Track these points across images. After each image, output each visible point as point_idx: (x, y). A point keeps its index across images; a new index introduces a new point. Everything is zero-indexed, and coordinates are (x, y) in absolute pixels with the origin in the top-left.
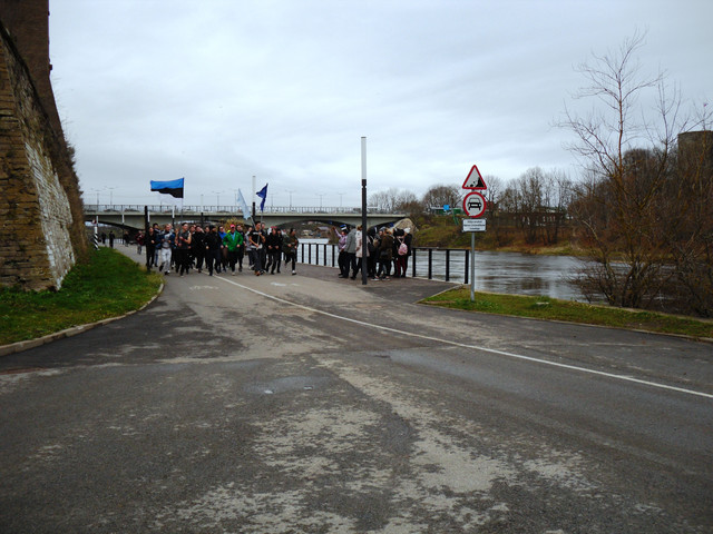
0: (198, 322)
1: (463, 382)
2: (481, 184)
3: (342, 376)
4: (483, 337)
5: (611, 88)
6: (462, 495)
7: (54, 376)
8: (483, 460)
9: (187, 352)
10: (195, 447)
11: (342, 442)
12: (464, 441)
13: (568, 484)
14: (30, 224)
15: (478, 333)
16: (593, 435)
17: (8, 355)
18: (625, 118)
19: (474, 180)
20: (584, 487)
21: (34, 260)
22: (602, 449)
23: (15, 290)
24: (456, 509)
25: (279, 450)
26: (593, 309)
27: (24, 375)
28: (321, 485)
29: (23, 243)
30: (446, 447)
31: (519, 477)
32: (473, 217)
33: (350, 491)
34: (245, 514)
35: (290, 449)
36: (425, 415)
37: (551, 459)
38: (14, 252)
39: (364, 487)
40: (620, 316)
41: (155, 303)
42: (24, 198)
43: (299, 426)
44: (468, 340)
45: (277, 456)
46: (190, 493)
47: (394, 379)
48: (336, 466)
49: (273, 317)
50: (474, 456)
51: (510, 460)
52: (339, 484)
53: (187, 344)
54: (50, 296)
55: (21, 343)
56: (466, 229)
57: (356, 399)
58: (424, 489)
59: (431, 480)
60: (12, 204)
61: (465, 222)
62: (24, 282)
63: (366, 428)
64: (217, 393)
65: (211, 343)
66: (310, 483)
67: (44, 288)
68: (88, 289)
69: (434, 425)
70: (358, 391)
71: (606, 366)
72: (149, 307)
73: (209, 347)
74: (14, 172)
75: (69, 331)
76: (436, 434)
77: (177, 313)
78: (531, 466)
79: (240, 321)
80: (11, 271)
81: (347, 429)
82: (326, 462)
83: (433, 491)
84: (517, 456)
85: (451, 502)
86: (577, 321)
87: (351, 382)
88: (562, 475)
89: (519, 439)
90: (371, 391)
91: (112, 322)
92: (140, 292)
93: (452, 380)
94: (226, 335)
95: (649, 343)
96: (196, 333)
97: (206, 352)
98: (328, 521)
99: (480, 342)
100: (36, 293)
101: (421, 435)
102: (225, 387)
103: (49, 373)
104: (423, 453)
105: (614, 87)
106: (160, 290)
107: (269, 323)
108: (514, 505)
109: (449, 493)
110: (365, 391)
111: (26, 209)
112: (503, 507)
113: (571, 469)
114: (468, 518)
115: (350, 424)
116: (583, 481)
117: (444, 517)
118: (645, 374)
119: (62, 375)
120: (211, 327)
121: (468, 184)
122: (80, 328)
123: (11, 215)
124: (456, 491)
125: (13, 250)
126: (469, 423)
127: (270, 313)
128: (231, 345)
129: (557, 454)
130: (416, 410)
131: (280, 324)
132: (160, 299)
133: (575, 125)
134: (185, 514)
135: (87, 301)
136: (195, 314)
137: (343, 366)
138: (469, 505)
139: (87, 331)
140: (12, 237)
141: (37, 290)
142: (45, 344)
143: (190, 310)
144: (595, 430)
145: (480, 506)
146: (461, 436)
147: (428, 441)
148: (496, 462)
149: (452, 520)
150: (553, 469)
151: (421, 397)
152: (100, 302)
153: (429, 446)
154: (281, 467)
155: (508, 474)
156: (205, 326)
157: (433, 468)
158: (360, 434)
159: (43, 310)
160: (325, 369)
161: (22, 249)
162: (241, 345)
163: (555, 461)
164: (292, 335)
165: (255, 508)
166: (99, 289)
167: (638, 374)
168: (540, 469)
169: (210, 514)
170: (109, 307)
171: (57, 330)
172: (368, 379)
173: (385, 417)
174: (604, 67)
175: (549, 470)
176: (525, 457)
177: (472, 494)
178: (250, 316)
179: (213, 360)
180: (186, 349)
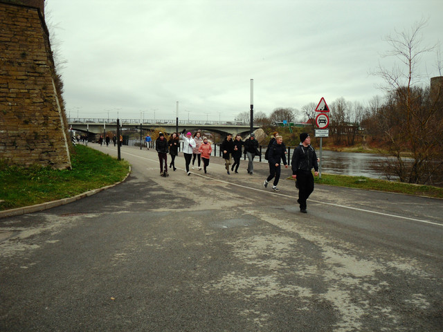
0: (161, 189)
1: (334, 223)
2: (326, 109)
3: (262, 219)
4: (333, 199)
5: (404, 51)
6: (361, 278)
7: (94, 218)
8: (363, 262)
9: (164, 205)
10: (202, 255)
11: (282, 252)
12: (351, 254)
13: (415, 273)
14: (56, 129)
15: (330, 196)
16: (418, 250)
17: (59, 206)
18: (415, 72)
19: (322, 107)
20: (424, 275)
21: (58, 151)
22: (427, 257)
23: (48, 169)
24: (360, 284)
25: (250, 256)
26: (393, 184)
27: (75, 218)
28: (283, 273)
29: (52, 141)
30: (341, 255)
31: (387, 270)
32: (321, 129)
33: (299, 276)
34: (250, 287)
35: (255, 256)
36: (321, 240)
37: (401, 261)
38: (47, 146)
39: (306, 274)
40: (410, 188)
41: (129, 178)
42: (53, 114)
43: (254, 244)
44: (325, 200)
45: (250, 259)
46: (215, 277)
47: (294, 221)
48: (285, 264)
49: (204, 186)
50: (358, 260)
51: (379, 261)
52: (292, 272)
53: (162, 201)
54: (68, 173)
55: (65, 199)
56: (317, 135)
57: (277, 231)
58: (338, 275)
59: (340, 271)
60: (46, 117)
61: (317, 131)
62: (52, 164)
63: (291, 246)
64: (195, 228)
65: (176, 200)
66: (276, 272)
67: (64, 168)
68: (87, 169)
69: (328, 244)
70: (276, 226)
71: (412, 215)
72: (127, 180)
73: (176, 203)
74: (46, 98)
75: (87, 193)
76: (332, 249)
77: (146, 184)
78: (392, 264)
79: (186, 188)
80: (45, 158)
81: (281, 246)
82: (279, 262)
83: (344, 276)
84: (381, 260)
85: (357, 281)
86: (385, 190)
87: (270, 222)
88: (410, 269)
89: (379, 251)
90: (284, 227)
91: (109, 188)
92: (118, 171)
93: (327, 222)
94: (183, 196)
95: (432, 204)
96: (164, 195)
97: (175, 205)
98: (296, 290)
99: (333, 201)
100: (59, 171)
101: (324, 250)
102: (198, 224)
103: (91, 216)
104: (329, 258)
105: (406, 51)
106: (130, 170)
107: (204, 190)
108: (391, 283)
109: (354, 277)
110: (280, 227)
111: (54, 121)
112: (385, 283)
113: (414, 266)
114: (369, 288)
115: (281, 244)
116: (423, 271)
117: (356, 288)
118: (436, 220)
119: (99, 217)
120: (171, 192)
121: (319, 109)
122: (94, 191)
123: (45, 124)
124: (356, 276)
125: (47, 145)
126: (348, 243)
127: (202, 184)
128: (188, 202)
129: (403, 259)
130: (315, 237)
131: (211, 190)
132: (132, 175)
133: (385, 75)
134: (219, 286)
135: (90, 176)
136: (157, 184)
137: (259, 213)
138: (366, 282)
139: (97, 193)
140: (45, 137)
141: (60, 169)
142: (77, 200)
143: (153, 182)
144: (419, 248)
145: (375, 283)
146: (346, 250)
147: (329, 252)
148: (371, 263)
149: (361, 289)
150: (405, 266)
151: (314, 230)
152: (98, 177)
153: (331, 254)
154: (256, 264)
155: (380, 268)
156: (167, 191)
157: (339, 265)
158: (289, 248)
159: (67, 181)
160: (250, 215)
161: (52, 144)
162: (194, 202)
163: (404, 262)
164: (221, 196)
165: (253, 283)
166: (95, 169)
167: (431, 220)
168: (397, 266)
169: (232, 286)
170: (104, 179)
171: (81, 193)
172: (279, 221)
173: (298, 240)
174: (402, 40)
175: (402, 267)
176: (385, 260)
177: (366, 277)
178: (191, 186)
179: (182, 210)
180: (162, 204)
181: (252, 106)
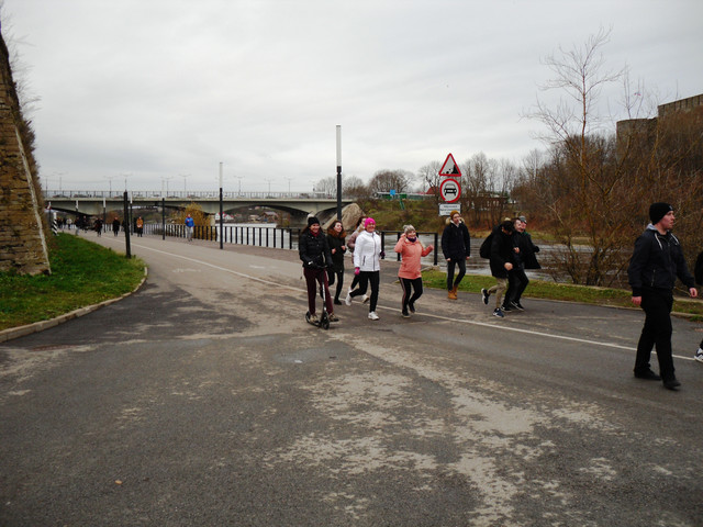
0: (196, 302)
1: (470, 351)
2: (456, 171)
3: (357, 347)
4: (469, 313)
5: (575, 81)
6: (512, 436)
7: (88, 352)
8: (516, 411)
9: (202, 329)
10: (262, 408)
11: (389, 400)
12: (496, 398)
13: (595, 426)
14: (24, 209)
15: (464, 309)
16: (601, 390)
17: (30, 334)
18: (592, 113)
19: (449, 168)
20: (609, 428)
21: (28, 244)
22: (612, 400)
23: (12, 274)
24: (511, 446)
25: (338, 408)
26: (561, 287)
27: (56, 353)
28: (390, 433)
29: (17, 228)
30: (481, 401)
31: (553, 422)
32: (449, 202)
33: (416, 436)
34: (339, 456)
35: (345, 406)
36: (450, 378)
37: (574, 408)
38: (8, 237)
39: (427, 433)
40: (588, 293)
41: (145, 286)
42: (17, 184)
43: (344, 388)
44: (456, 315)
45: (339, 412)
46: (282, 441)
47: (407, 349)
48: (393, 418)
49: (265, 296)
50: (508, 408)
51: (539, 410)
52: (404, 431)
53: (198, 322)
54: (45, 279)
55: (41, 323)
56: (442, 213)
57: (380, 365)
58: (477, 433)
59: (480, 426)
60: (6, 190)
61: (442, 206)
62: (18, 266)
63: (403, 389)
64: (251, 364)
65: (220, 321)
66: (379, 431)
67: (38, 272)
68: (77, 273)
69: (461, 385)
70: (378, 359)
71: (590, 335)
72: (141, 289)
73: (221, 325)
74: (7, 159)
75: (77, 311)
76: (467, 392)
77: (173, 295)
78: (559, 413)
79: (236, 301)
80: (6, 255)
81: (387, 390)
82: (384, 416)
83: (487, 434)
84: (544, 407)
85: (506, 442)
86: (550, 298)
87: (369, 352)
88: (588, 420)
89: (540, 394)
90: (391, 359)
91: (112, 303)
92: (128, 274)
93: (459, 349)
94: (230, 314)
95: (620, 317)
96: (201, 312)
97: (218, 329)
98: (412, 458)
99: (469, 317)
100: (30, 277)
101: (455, 394)
102: (255, 358)
103: (83, 349)
104: (462, 406)
105: (578, 80)
106: (146, 274)
107: (266, 302)
108: (558, 442)
109: (501, 436)
110: (386, 359)
111: (20, 195)
112: (549, 443)
113: (593, 415)
114: (524, 451)
115: (388, 387)
116: (607, 423)
117: (505, 452)
118: (627, 342)
119: (96, 351)
120: (211, 307)
121: (444, 171)
122: (87, 308)
123: (6, 202)
124: (506, 433)
125: (8, 235)
126: (492, 383)
127: (262, 293)
128: (239, 323)
129: (577, 404)
130: (440, 374)
131: (277, 304)
132: (149, 282)
133: (545, 116)
134: (289, 456)
135: (81, 285)
136: (190, 295)
137: (352, 339)
138: (520, 442)
139: (93, 311)
140: (6, 222)
141: (31, 274)
142: (60, 324)
143: (183, 291)
144: (600, 386)
145: (533, 444)
146: (489, 393)
147: (462, 397)
148: (528, 412)
149: (513, 453)
150: (580, 415)
151: (438, 363)
152: (94, 285)
153: (465, 401)
154: (347, 420)
155: (543, 419)
156: (205, 306)
157: (478, 418)
158: (401, 393)
159: (43, 292)
160: (338, 341)
161: (17, 234)
162: (249, 323)
163: (577, 409)
164: (292, 313)
165: (344, 450)
166: (89, 273)
167: (620, 342)
168: (568, 416)
169: (310, 456)
170: (104, 288)
171: (67, 311)
172: (384, 350)
173: (414, 380)
174: (571, 62)
175: (576, 417)
176: (550, 407)
177: (520, 434)
178: (245, 296)
179: (230, 336)
180: (198, 327)
181: (339, 169)
